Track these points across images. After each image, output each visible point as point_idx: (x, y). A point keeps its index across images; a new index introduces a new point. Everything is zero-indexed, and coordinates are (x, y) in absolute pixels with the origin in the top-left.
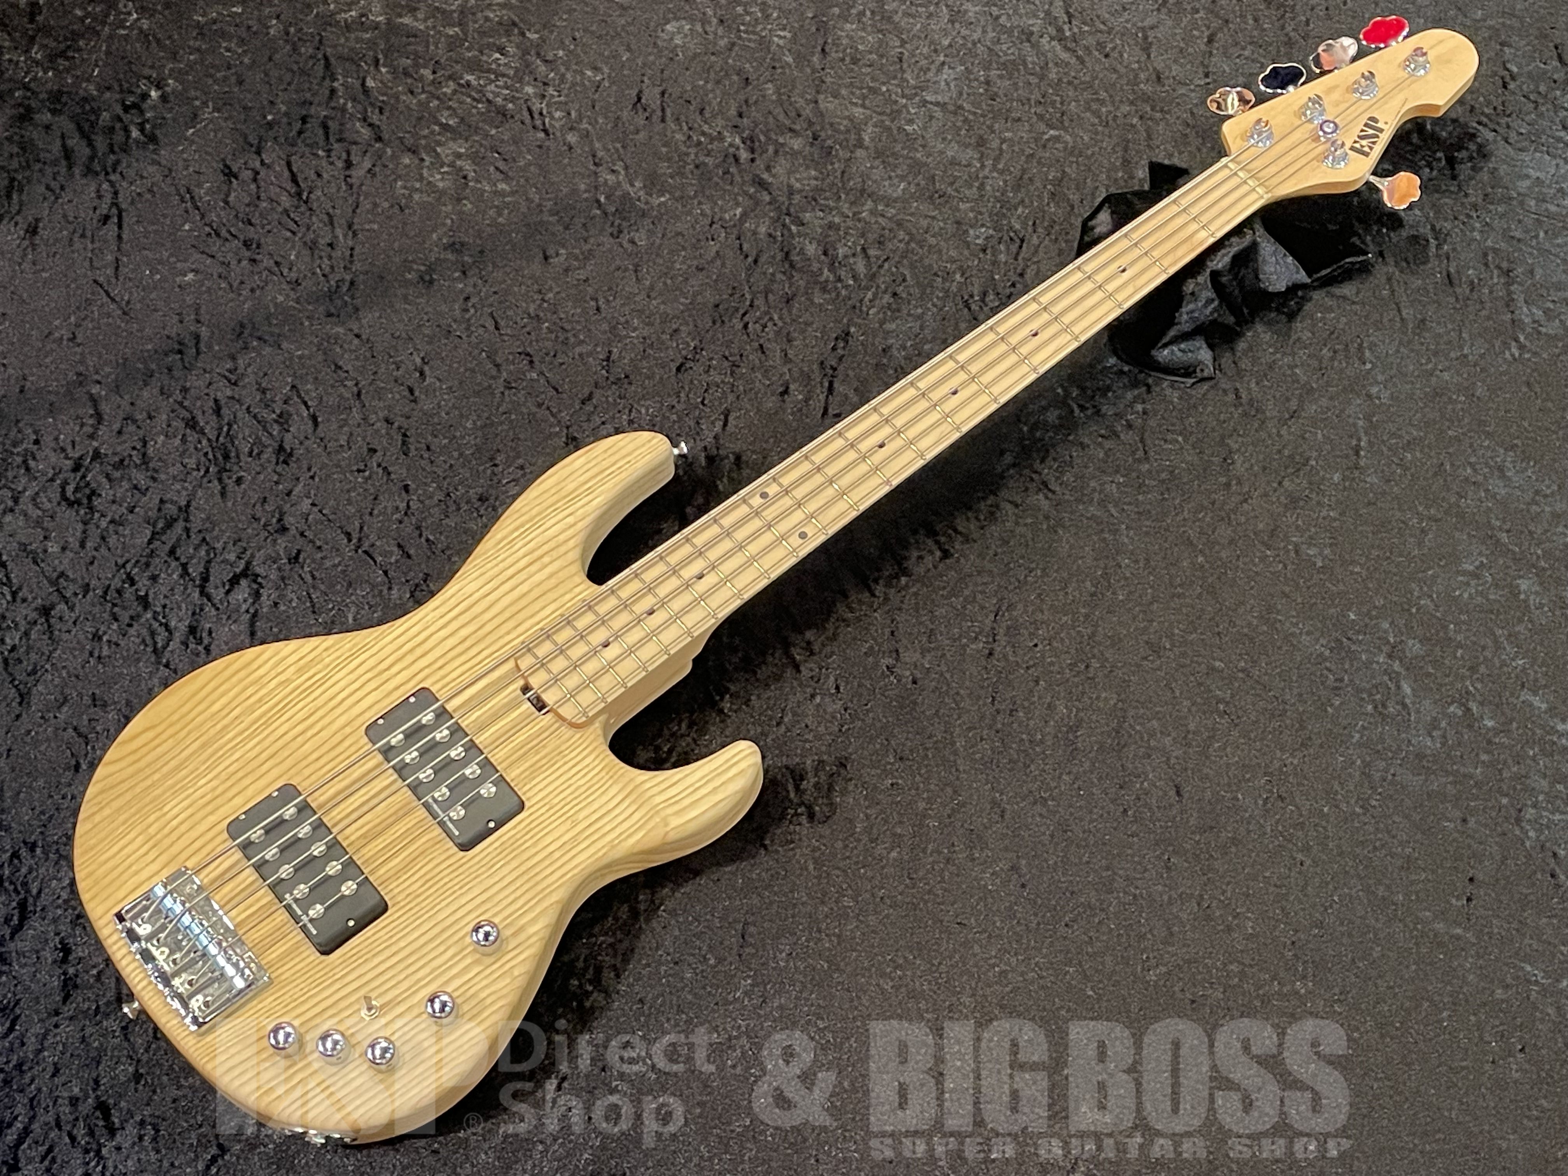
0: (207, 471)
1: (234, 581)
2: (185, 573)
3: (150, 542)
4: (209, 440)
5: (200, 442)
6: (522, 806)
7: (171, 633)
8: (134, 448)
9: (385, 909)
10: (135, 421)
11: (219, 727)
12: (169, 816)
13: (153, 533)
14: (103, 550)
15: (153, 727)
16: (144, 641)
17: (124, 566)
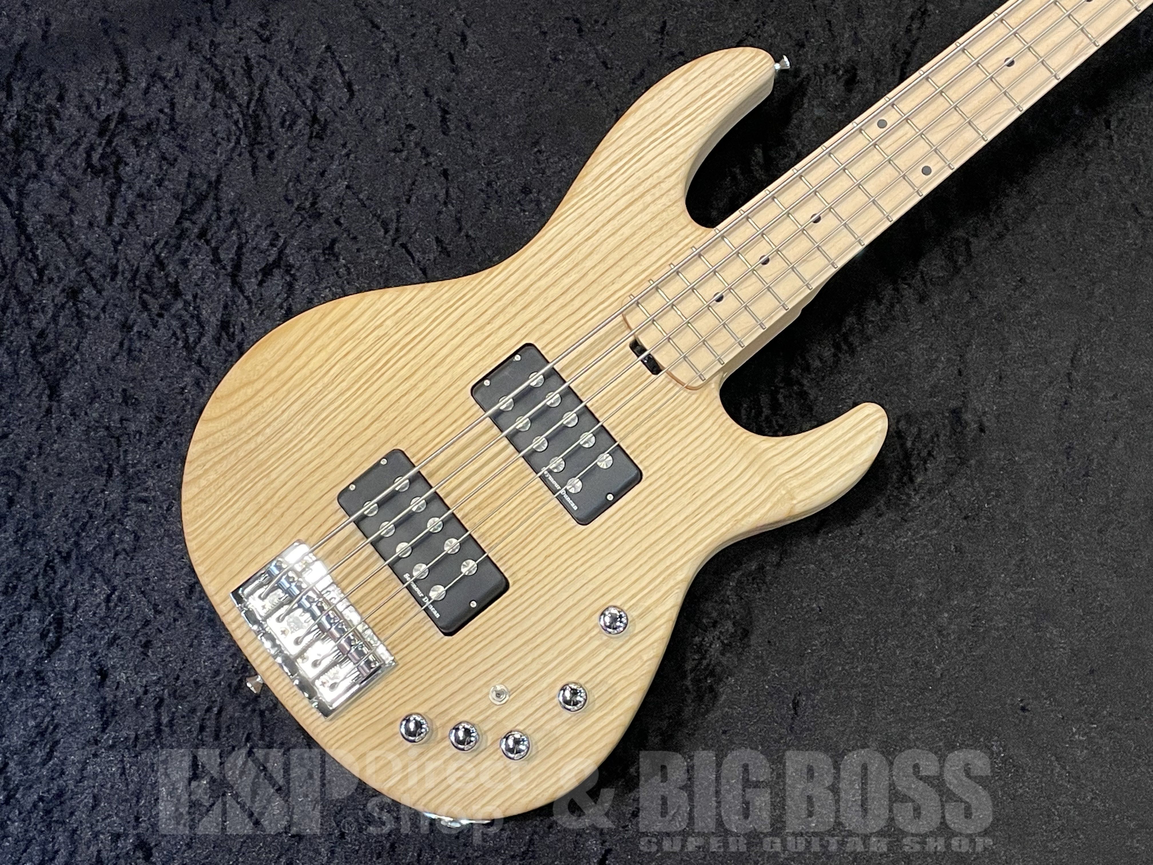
0: (238, 142)
1: (267, 272)
2: (216, 260)
3: (178, 222)
4: (240, 105)
5: (230, 107)
6: (639, 477)
7: (203, 327)
8: (161, 111)
9: (507, 587)
10: (162, 79)
11: (319, 386)
12: (277, 484)
13: (183, 211)
14: (131, 229)
15: (251, 383)
16: (174, 334)
17: (153, 246)
